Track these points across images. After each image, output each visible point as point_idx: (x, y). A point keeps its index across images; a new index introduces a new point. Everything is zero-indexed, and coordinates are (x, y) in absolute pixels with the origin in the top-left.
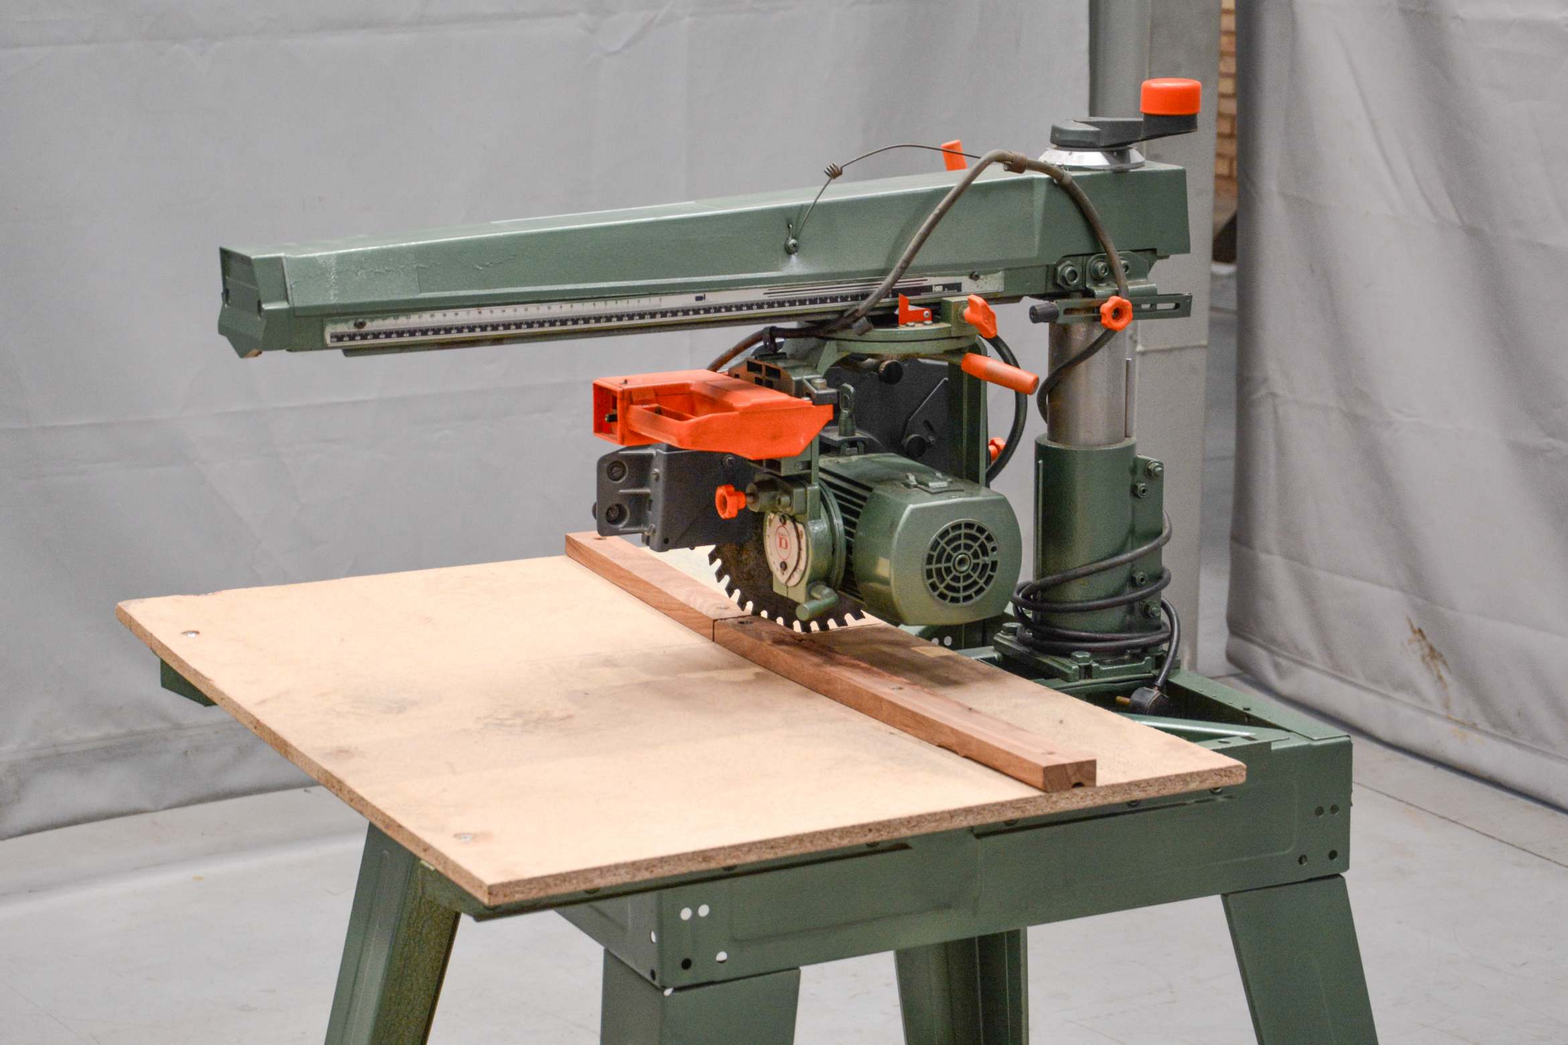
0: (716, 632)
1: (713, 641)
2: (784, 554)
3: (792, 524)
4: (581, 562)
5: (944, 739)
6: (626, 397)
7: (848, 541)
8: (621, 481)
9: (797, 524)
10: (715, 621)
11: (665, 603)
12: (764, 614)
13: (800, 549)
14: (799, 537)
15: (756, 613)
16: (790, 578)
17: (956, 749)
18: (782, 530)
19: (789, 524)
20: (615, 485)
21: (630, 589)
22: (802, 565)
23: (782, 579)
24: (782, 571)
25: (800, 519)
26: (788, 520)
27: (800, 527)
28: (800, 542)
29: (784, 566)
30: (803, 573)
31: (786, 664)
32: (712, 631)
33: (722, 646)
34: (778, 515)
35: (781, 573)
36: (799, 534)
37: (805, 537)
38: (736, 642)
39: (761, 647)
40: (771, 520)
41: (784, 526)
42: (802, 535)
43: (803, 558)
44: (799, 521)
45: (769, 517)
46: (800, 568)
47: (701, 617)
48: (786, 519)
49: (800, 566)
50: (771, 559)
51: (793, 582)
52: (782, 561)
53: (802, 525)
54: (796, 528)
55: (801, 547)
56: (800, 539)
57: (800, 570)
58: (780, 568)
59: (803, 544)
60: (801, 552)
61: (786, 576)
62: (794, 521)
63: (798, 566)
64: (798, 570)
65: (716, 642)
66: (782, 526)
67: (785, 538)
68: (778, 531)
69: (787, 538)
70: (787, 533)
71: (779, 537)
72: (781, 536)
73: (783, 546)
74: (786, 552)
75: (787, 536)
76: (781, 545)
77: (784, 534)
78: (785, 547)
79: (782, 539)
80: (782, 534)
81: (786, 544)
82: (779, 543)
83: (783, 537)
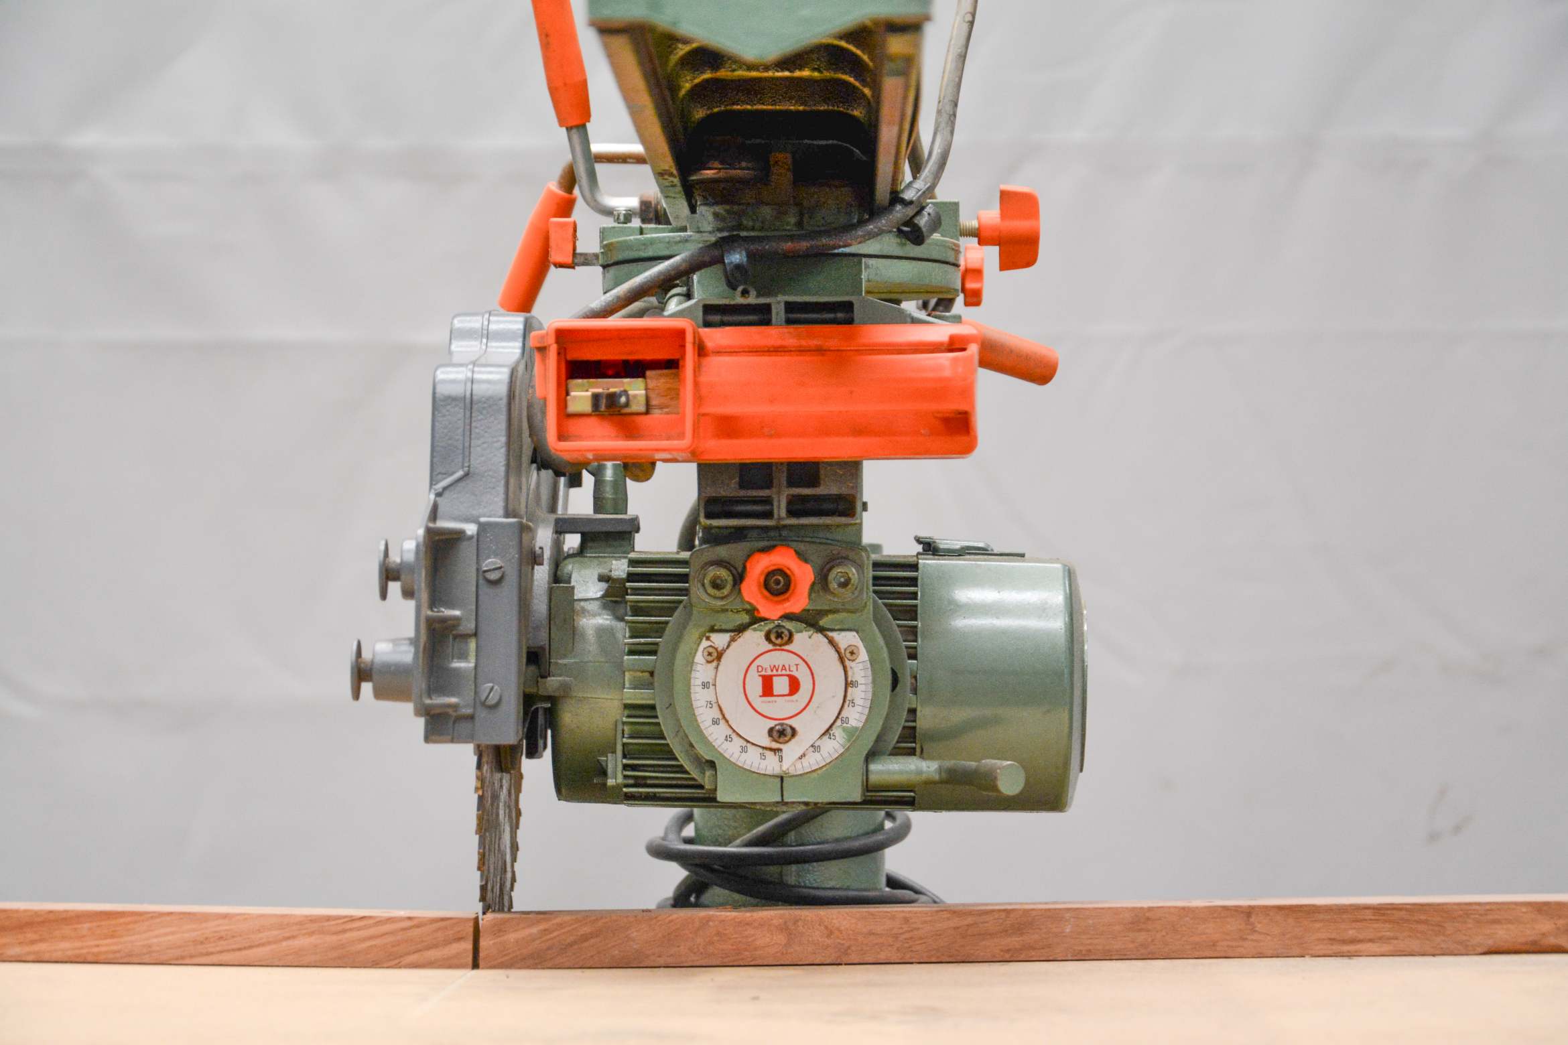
0: (484, 944)
1: (475, 965)
2: (781, 708)
3: (819, 637)
5: (1502, 934)
9: (830, 634)
13: (848, 684)
14: (844, 657)
16: (804, 755)
18: (779, 658)
19: (805, 641)
21: (16, 951)
22: (856, 716)
23: (770, 765)
24: (775, 745)
25: (842, 622)
26: (801, 631)
27: (846, 639)
28: (848, 669)
29: (782, 733)
30: (853, 735)
31: (831, 933)
32: (468, 945)
33: (535, 966)
34: (755, 630)
35: (765, 751)
36: (843, 651)
37: (863, 655)
38: (592, 941)
39: (711, 923)
40: (716, 649)
41: (786, 647)
42: (852, 653)
43: (858, 701)
44: (836, 628)
45: (705, 643)
46: (845, 725)
47: (418, 926)
48: (793, 630)
49: (847, 720)
50: (716, 735)
51: (814, 761)
52: (772, 723)
53: (855, 633)
54: (831, 642)
55: (849, 679)
56: (847, 663)
57: (844, 730)
58: (766, 741)
59: (860, 669)
60: (850, 690)
61: (792, 758)
62: (822, 630)
63: (839, 723)
64: (837, 731)
65: (491, 967)
66: (778, 647)
67: (788, 673)
68: (758, 662)
69: (795, 673)
70: (800, 661)
71: (760, 676)
72: (769, 673)
73: (775, 693)
74: (793, 701)
75: (793, 668)
76: (768, 689)
77: (784, 666)
78: (786, 690)
79: (774, 678)
80: (774, 668)
81: (794, 686)
82: (760, 690)
83: (779, 673)
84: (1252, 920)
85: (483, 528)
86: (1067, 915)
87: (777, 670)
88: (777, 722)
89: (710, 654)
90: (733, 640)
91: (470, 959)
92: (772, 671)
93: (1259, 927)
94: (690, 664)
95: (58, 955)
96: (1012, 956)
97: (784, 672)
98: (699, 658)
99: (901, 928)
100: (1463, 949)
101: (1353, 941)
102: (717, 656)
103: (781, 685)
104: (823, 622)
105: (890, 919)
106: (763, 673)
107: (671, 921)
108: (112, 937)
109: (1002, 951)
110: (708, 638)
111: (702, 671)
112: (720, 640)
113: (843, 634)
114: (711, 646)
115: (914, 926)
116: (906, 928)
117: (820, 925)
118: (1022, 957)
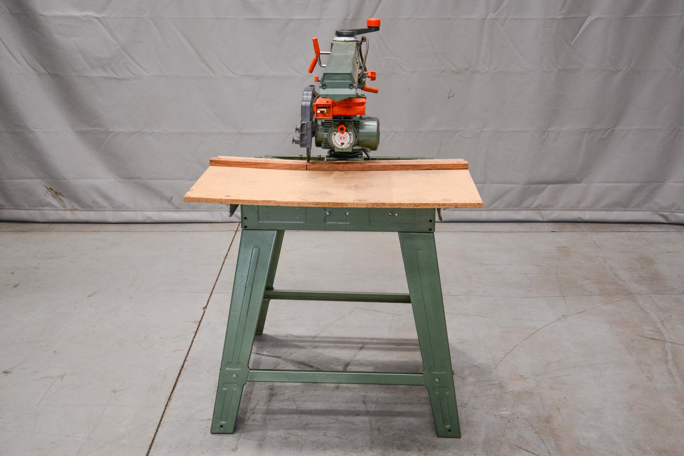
0: (308, 168)
1: (307, 170)
2: (342, 141)
3: (347, 133)
5: (425, 168)
10: (307, 165)
14: (350, 135)
17: (431, 169)
19: (345, 133)
22: (351, 142)
23: (341, 147)
25: (350, 131)
27: (350, 133)
29: (343, 144)
30: (351, 144)
32: (306, 168)
33: (313, 170)
34: (339, 132)
37: (352, 135)
41: (343, 134)
45: (333, 133)
47: (300, 165)
48: (343, 132)
50: (335, 144)
51: (346, 147)
52: (341, 143)
54: (349, 133)
58: (341, 145)
59: (352, 136)
60: (351, 139)
61: (344, 146)
62: (347, 132)
63: (349, 142)
64: (349, 144)
65: (309, 170)
68: (339, 136)
70: (345, 135)
74: (344, 140)
76: (341, 138)
77: (343, 136)
81: (344, 138)
82: (340, 139)
85: (307, 123)
90: (337, 133)
92: (341, 136)
94: (332, 136)
98: (333, 135)
100: (421, 170)
102: (335, 134)
103: (342, 138)
104: (348, 131)
111: (333, 136)
112: (335, 133)
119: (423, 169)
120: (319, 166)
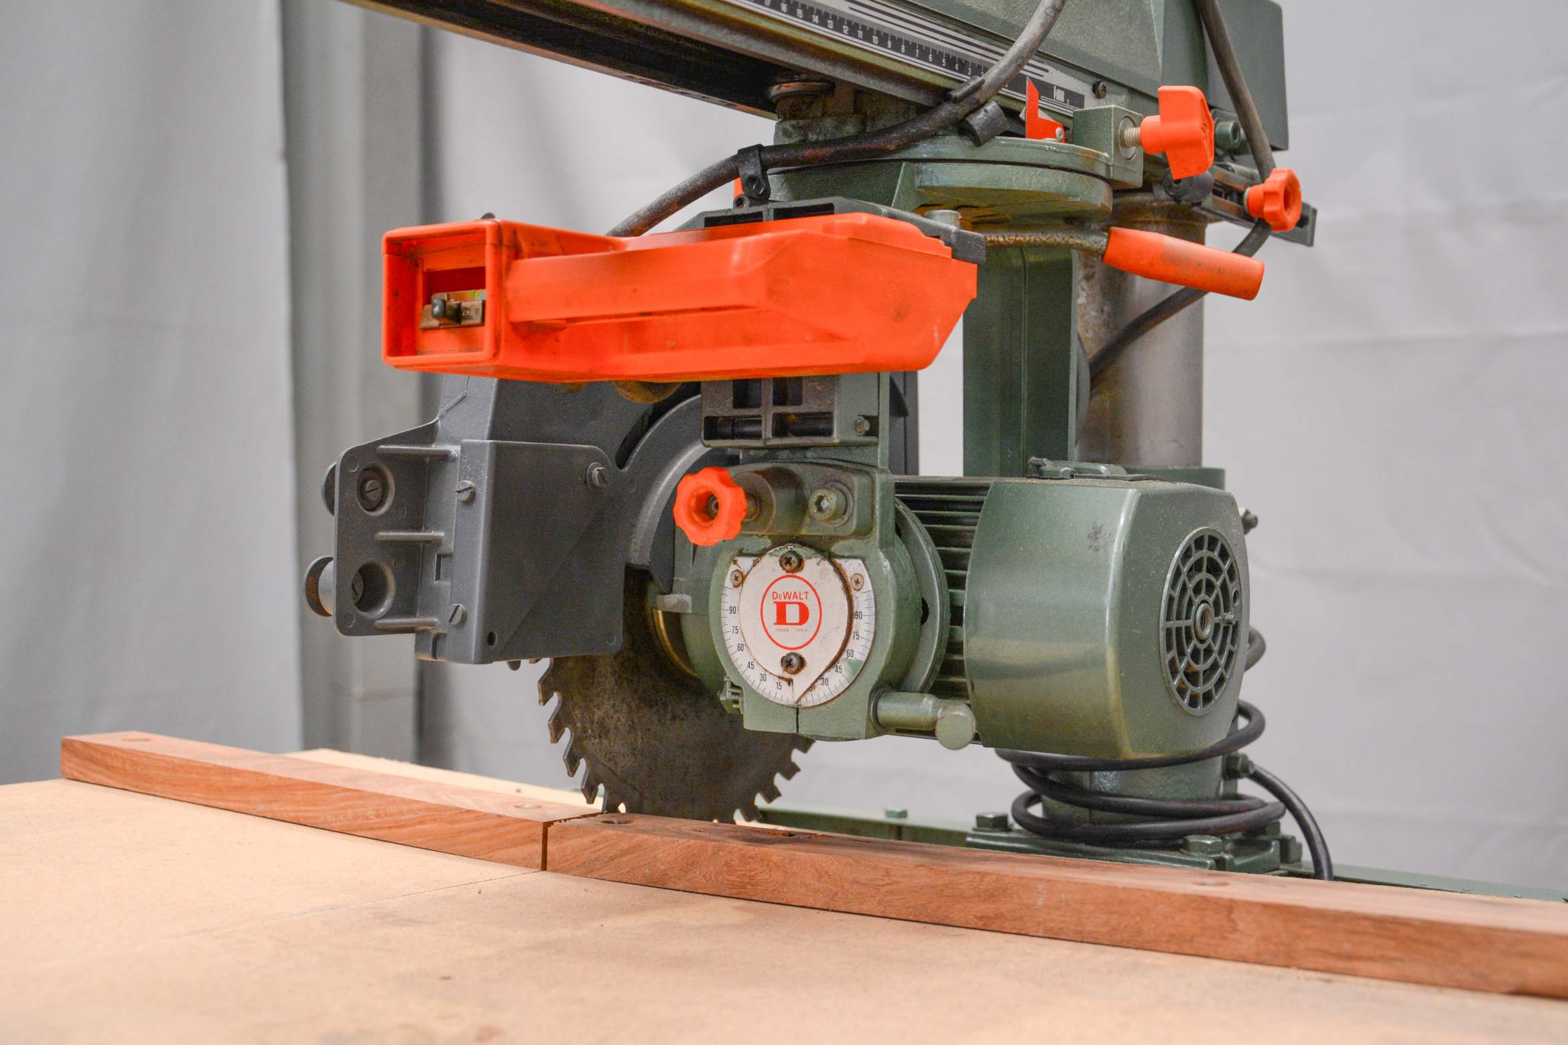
0: (550, 848)
1: (544, 867)
2: (792, 637)
3: (826, 565)
4: (112, 783)
6: (505, 242)
7: (952, 596)
8: (384, 510)
9: (838, 561)
10: (548, 825)
11: (378, 816)
12: (622, 808)
13: (852, 615)
15: (610, 808)
16: (812, 687)
18: (791, 585)
19: (815, 567)
20: (370, 518)
21: (261, 808)
22: (859, 649)
23: (787, 695)
24: (787, 675)
25: (851, 549)
26: (810, 558)
27: (852, 567)
28: (854, 598)
30: (860, 671)
31: (821, 876)
32: (539, 848)
33: (588, 876)
34: (771, 555)
35: (781, 681)
36: (849, 580)
37: (868, 585)
38: (628, 857)
39: (721, 853)
40: (741, 573)
41: (798, 574)
42: (857, 582)
43: (862, 634)
44: (846, 555)
45: (733, 568)
46: (850, 658)
47: (503, 825)
48: (804, 557)
49: (851, 653)
50: (741, 660)
51: (822, 694)
52: (785, 653)
53: (860, 561)
54: (839, 571)
55: (855, 610)
56: (853, 592)
57: (850, 663)
58: (779, 670)
59: (864, 601)
60: (855, 621)
61: (803, 689)
62: (830, 557)
63: (845, 655)
64: (842, 664)
65: (555, 871)
66: (790, 574)
67: (799, 601)
68: (771, 590)
69: (804, 601)
70: (808, 588)
71: (775, 602)
72: (783, 600)
73: (788, 621)
74: (802, 630)
75: (803, 596)
76: (781, 618)
77: (795, 593)
78: (797, 620)
79: (787, 606)
80: (787, 595)
81: (804, 614)
82: (775, 618)
83: (791, 600)
84: (1233, 916)
85: (464, 448)
86: (1040, 886)
87: (789, 598)
88: (789, 651)
89: (736, 578)
90: (754, 564)
91: (539, 861)
92: (785, 598)
93: (1241, 926)
94: (721, 587)
95: (285, 816)
96: (985, 925)
97: (795, 600)
98: (728, 582)
99: (883, 880)
101: (1349, 957)
102: (740, 579)
103: (793, 613)
104: (836, 548)
105: (873, 868)
106: (778, 600)
107: (689, 846)
108: (315, 805)
109: (976, 917)
110: (735, 562)
111: (730, 597)
112: (745, 563)
113: (851, 561)
114: (737, 570)
115: (894, 879)
116: (887, 880)
117: (811, 867)
118: (994, 927)
119: (1515, 981)
120: (624, 845)
